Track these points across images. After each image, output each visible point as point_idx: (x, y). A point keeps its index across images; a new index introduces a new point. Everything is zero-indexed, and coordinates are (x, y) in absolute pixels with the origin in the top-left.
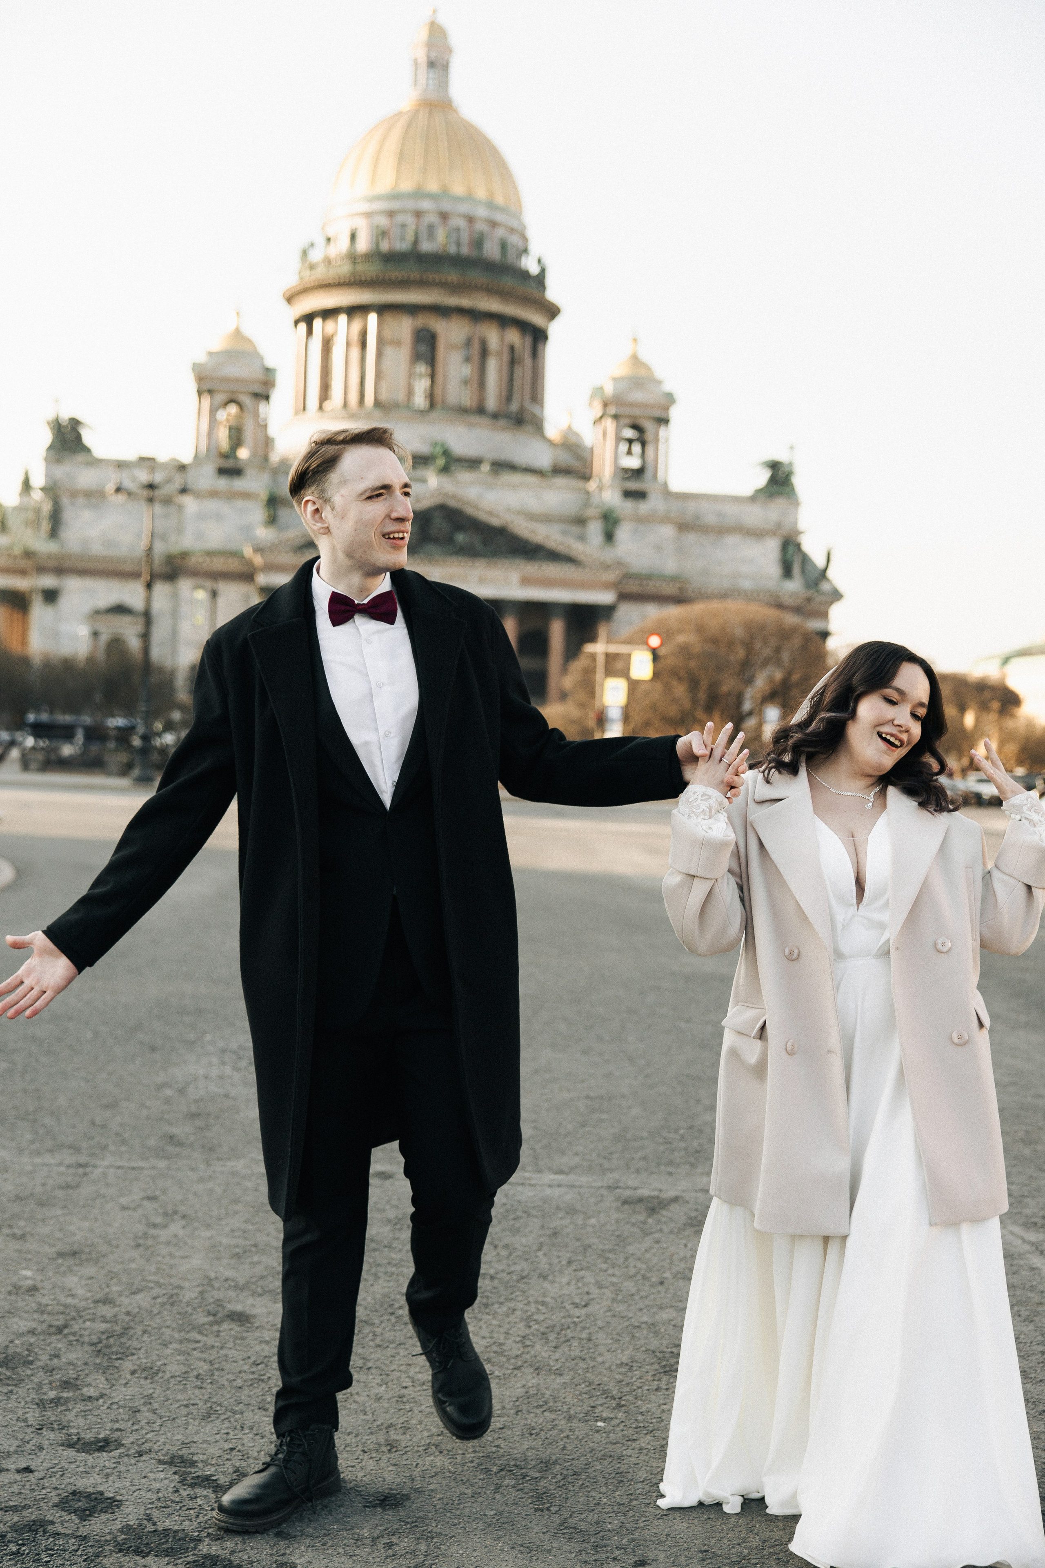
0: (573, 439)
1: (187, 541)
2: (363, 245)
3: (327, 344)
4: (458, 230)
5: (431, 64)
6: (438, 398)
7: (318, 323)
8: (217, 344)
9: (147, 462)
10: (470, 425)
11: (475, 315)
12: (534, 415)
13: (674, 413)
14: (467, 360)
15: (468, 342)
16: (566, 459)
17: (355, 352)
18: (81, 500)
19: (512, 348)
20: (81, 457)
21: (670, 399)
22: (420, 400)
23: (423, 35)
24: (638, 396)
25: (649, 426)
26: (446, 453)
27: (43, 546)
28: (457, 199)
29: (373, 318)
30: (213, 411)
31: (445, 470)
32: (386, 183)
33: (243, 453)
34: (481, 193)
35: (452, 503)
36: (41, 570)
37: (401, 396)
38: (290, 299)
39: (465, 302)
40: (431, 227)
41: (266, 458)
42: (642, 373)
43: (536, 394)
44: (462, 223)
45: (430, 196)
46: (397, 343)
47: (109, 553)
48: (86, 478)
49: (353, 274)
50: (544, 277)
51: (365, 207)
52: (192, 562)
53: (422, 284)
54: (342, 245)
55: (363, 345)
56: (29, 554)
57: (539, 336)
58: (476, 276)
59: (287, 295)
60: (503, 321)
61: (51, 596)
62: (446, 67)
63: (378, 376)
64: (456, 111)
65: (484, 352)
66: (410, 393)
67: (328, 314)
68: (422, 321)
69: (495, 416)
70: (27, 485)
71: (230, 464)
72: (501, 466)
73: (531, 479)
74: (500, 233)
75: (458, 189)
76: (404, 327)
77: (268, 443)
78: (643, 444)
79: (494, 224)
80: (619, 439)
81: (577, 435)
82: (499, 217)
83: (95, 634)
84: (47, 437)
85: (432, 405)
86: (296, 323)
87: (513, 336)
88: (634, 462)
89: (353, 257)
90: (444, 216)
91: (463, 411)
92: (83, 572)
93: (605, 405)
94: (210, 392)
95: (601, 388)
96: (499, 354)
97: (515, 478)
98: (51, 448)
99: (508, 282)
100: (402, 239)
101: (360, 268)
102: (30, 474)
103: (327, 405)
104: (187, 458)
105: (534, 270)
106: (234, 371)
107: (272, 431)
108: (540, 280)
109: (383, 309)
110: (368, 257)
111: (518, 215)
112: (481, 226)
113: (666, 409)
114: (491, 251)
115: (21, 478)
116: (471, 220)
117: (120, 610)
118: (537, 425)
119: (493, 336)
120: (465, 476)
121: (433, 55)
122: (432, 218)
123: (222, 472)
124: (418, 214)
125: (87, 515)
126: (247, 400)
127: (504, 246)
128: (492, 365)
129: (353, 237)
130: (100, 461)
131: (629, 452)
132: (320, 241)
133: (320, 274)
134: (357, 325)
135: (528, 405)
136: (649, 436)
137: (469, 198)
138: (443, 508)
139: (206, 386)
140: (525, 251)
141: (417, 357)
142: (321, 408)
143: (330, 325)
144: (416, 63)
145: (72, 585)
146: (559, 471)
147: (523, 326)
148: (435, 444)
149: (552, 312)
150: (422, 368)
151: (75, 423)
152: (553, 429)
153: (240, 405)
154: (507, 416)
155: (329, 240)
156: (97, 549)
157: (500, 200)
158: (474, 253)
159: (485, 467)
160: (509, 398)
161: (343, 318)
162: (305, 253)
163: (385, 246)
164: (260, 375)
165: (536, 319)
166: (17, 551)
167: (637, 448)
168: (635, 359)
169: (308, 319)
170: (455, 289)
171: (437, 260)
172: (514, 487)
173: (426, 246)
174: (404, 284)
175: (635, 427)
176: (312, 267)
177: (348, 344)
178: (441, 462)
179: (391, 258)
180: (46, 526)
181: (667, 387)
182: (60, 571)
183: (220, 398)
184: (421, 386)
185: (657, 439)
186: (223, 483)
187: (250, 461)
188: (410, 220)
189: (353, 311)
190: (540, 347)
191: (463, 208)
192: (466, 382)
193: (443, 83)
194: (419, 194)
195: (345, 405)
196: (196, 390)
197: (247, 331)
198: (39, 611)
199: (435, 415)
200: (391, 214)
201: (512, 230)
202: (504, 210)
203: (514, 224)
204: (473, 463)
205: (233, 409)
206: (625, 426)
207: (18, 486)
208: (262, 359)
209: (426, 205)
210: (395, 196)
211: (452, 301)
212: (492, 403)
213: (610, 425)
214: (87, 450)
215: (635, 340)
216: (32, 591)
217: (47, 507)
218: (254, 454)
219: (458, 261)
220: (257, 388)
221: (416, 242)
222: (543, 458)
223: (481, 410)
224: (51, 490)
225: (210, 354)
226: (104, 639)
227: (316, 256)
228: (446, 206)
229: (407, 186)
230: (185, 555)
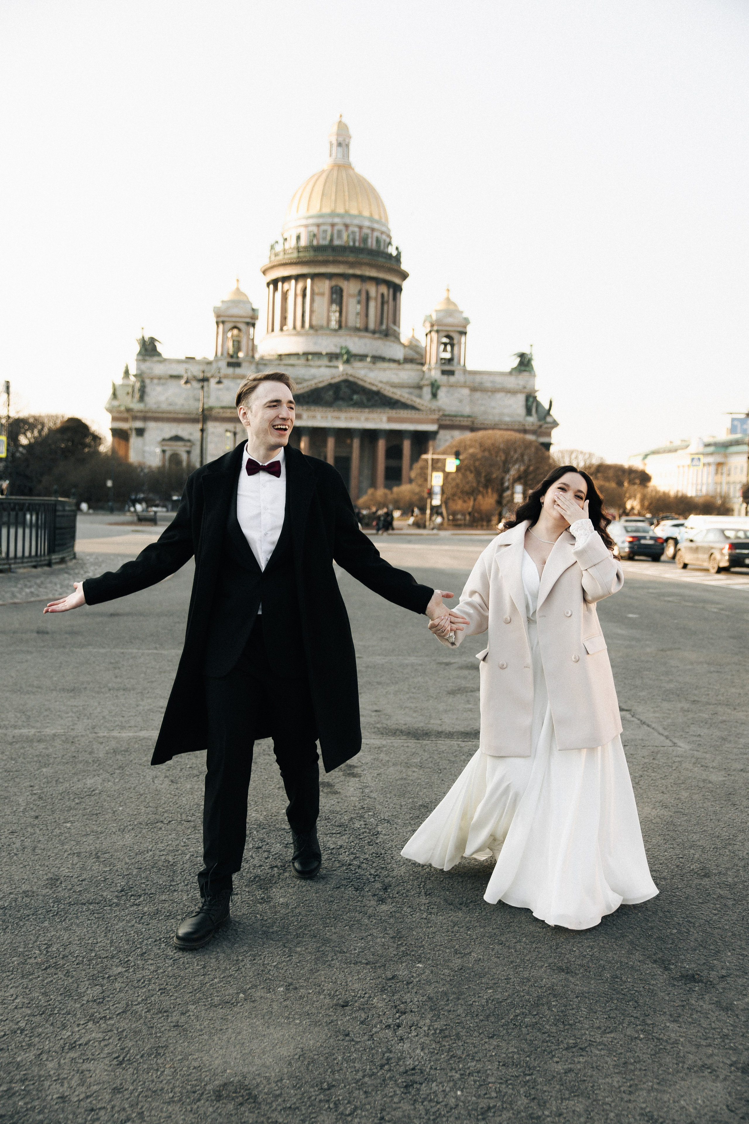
0: (414, 343)
1: (212, 402)
2: (304, 242)
3: (285, 296)
4: (353, 233)
5: (340, 145)
6: (343, 324)
7: (280, 284)
8: (227, 296)
9: (190, 359)
10: (360, 337)
11: (363, 279)
12: (395, 331)
13: (469, 329)
14: (359, 302)
15: (360, 292)
16: (411, 354)
17: (299, 300)
18: (156, 381)
19: (383, 295)
20: (156, 359)
21: (467, 321)
22: (334, 324)
23: (335, 129)
24: (450, 320)
25: (455, 336)
26: (348, 352)
27: (137, 406)
28: (355, 217)
29: (309, 281)
30: (224, 333)
31: (347, 361)
32: (315, 210)
33: (241, 355)
34: (366, 213)
35: (351, 379)
36: (135, 418)
37: (325, 323)
38: (264, 272)
39: (358, 272)
40: (339, 232)
41: (253, 357)
42: (452, 307)
43: (395, 320)
44: (356, 230)
45: (339, 215)
46: (322, 294)
47: (171, 408)
48: (159, 369)
49: (298, 257)
50: (400, 256)
51: (304, 222)
52: (214, 413)
53: (335, 262)
54: (292, 243)
55: (304, 296)
56: (128, 410)
57: (397, 289)
58: (364, 258)
59: (263, 270)
60: (378, 281)
61: (140, 432)
62: (347, 146)
63: (312, 312)
64: (353, 169)
65: (368, 298)
66: (329, 320)
67: (285, 279)
68: (334, 283)
69: (374, 332)
70: (127, 373)
71: (234, 360)
72: (377, 359)
73: (393, 365)
74: (376, 234)
75: (354, 212)
76: (325, 286)
77: (254, 348)
78: (452, 346)
79: (373, 230)
80: (439, 343)
81: (417, 340)
82: (376, 226)
83: (164, 451)
84: (137, 348)
85: (340, 327)
86: (268, 284)
87: (383, 289)
88: (448, 355)
89: (298, 249)
90: (347, 226)
91: (357, 329)
92: (156, 419)
93: (432, 326)
94: (223, 322)
95: (431, 316)
96: (376, 299)
97: (386, 365)
98: (140, 353)
99: (381, 260)
100: (324, 238)
101: (301, 254)
102: (129, 368)
103: (285, 328)
104: (211, 357)
105: (394, 253)
106: (235, 311)
107: (256, 342)
108: (397, 259)
109: (314, 276)
110: (306, 248)
111: (386, 225)
112: (366, 231)
113: (465, 327)
114: (372, 244)
115: (124, 370)
116: (360, 228)
117: (177, 438)
118: (396, 337)
119: (372, 290)
120: (358, 364)
121: (341, 139)
122: (341, 227)
123: (230, 365)
124: (333, 225)
125: (159, 389)
126: (242, 326)
127: (378, 241)
128: (372, 304)
129: (298, 238)
130: (165, 360)
131: (445, 350)
132: (281, 241)
133: (281, 258)
134: (300, 285)
135: (391, 325)
136: (455, 341)
137: (360, 215)
138: (346, 381)
139: (221, 319)
140: (390, 243)
141: (332, 301)
142: (282, 329)
143: (286, 286)
144: (331, 144)
145: (151, 426)
146: (408, 360)
147: (389, 284)
148: (342, 348)
149: (404, 276)
150: (335, 307)
151: (153, 340)
152: (405, 337)
153: (239, 329)
154: (380, 332)
155: (286, 239)
156: (164, 407)
157: (376, 217)
158: (362, 245)
159: (369, 359)
160: (381, 323)
161: (293, 282)
162: (272, 247)
163: (315, 243)
164: (250, 313)
165: (397, 280)
166: (123, 408)
167: (449, 348)
168: (448, 299)
169: (275, 282)
170: (352, 265)
171: (343, 249)
172: (385, 370)
173: (337, 242)
174: (325, 263)
175: (448, 337)
176: (276, 255)
177: (296, 295)
178: (345, 357)
179: (318, 249)
180: (137, 395)
181: (465, 315)
182: (145, 419)
183: (229, 325)
184: (335, 317)
185: (460, 343)
186: (230, 371)
187: (244, 359)
188: (329, 228)
189: (298, 278)
190: (398, 294)
191: (356, 222)
192: (358, 314)
193: (346, 154)
194: (333, 214)
195: (295, 328)
196: (215, 321)
197: (243, 289)
198: (134, 440)
199: (341, 332)
200: (318, 225)
201: (382, 233)
202: (377, 222)
203: (384, 229)
204: (362, 357)
205: (235, 331)
206: (442, 337)
207: (122, 374)
208: (251, 304)
209: (337, 220)
210: (321, 216)
211: (351, 271)
212: (372, 326)
213: (434, 335)
214: (159, 355)
215: (448, 290)
216: (131, 429)
217: (138, 385)
218: (247, 355)
219: (353, 250)
220: (248, 320)
221: (331, 240)
222: (399, 354)
223: (366, 329)
224: (140, 376)
225: (223, 302)
226: (168, 454)
227: (279, 248)
228: (348, 221)
229: (326, 210)
230: (211, 409)
